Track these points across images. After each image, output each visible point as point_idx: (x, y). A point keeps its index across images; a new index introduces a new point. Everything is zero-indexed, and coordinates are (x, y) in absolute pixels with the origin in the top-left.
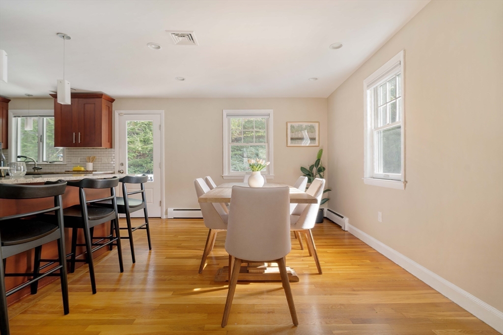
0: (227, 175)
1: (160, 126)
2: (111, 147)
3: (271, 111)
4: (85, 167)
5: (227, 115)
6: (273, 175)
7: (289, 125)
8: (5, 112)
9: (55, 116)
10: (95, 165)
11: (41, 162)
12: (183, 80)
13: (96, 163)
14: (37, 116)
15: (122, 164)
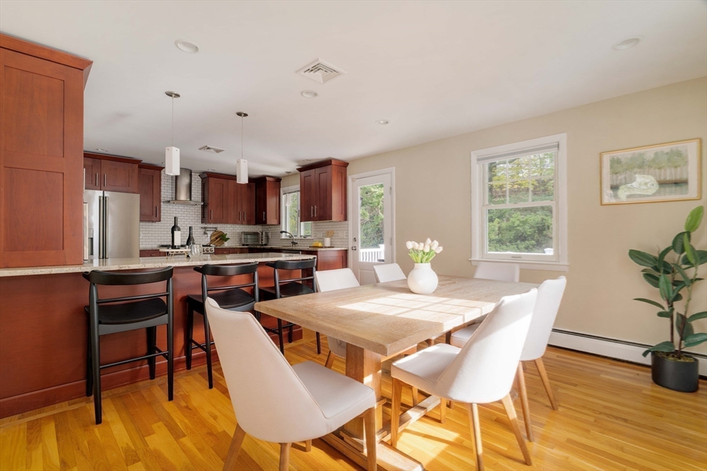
0: (477, 258)
1: (391, 188)
2: (346, 219)
3: (562, 138)
4: (323, 242)
5: (478, 160)
6: (566, 263)
7: (607, 159)
8: (278, 190)
9: (301, 191)
10: (333, 240)
11: (298, 237)
12: (387, 122)
13: (334, 237)
14: (295, 192)
15: (355, 240)
